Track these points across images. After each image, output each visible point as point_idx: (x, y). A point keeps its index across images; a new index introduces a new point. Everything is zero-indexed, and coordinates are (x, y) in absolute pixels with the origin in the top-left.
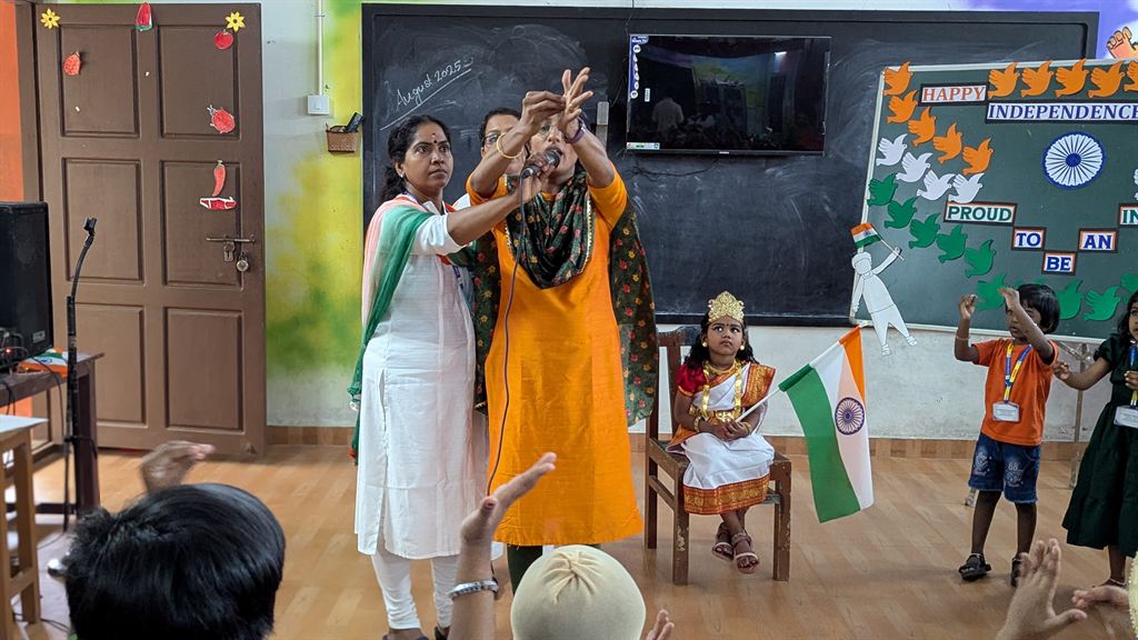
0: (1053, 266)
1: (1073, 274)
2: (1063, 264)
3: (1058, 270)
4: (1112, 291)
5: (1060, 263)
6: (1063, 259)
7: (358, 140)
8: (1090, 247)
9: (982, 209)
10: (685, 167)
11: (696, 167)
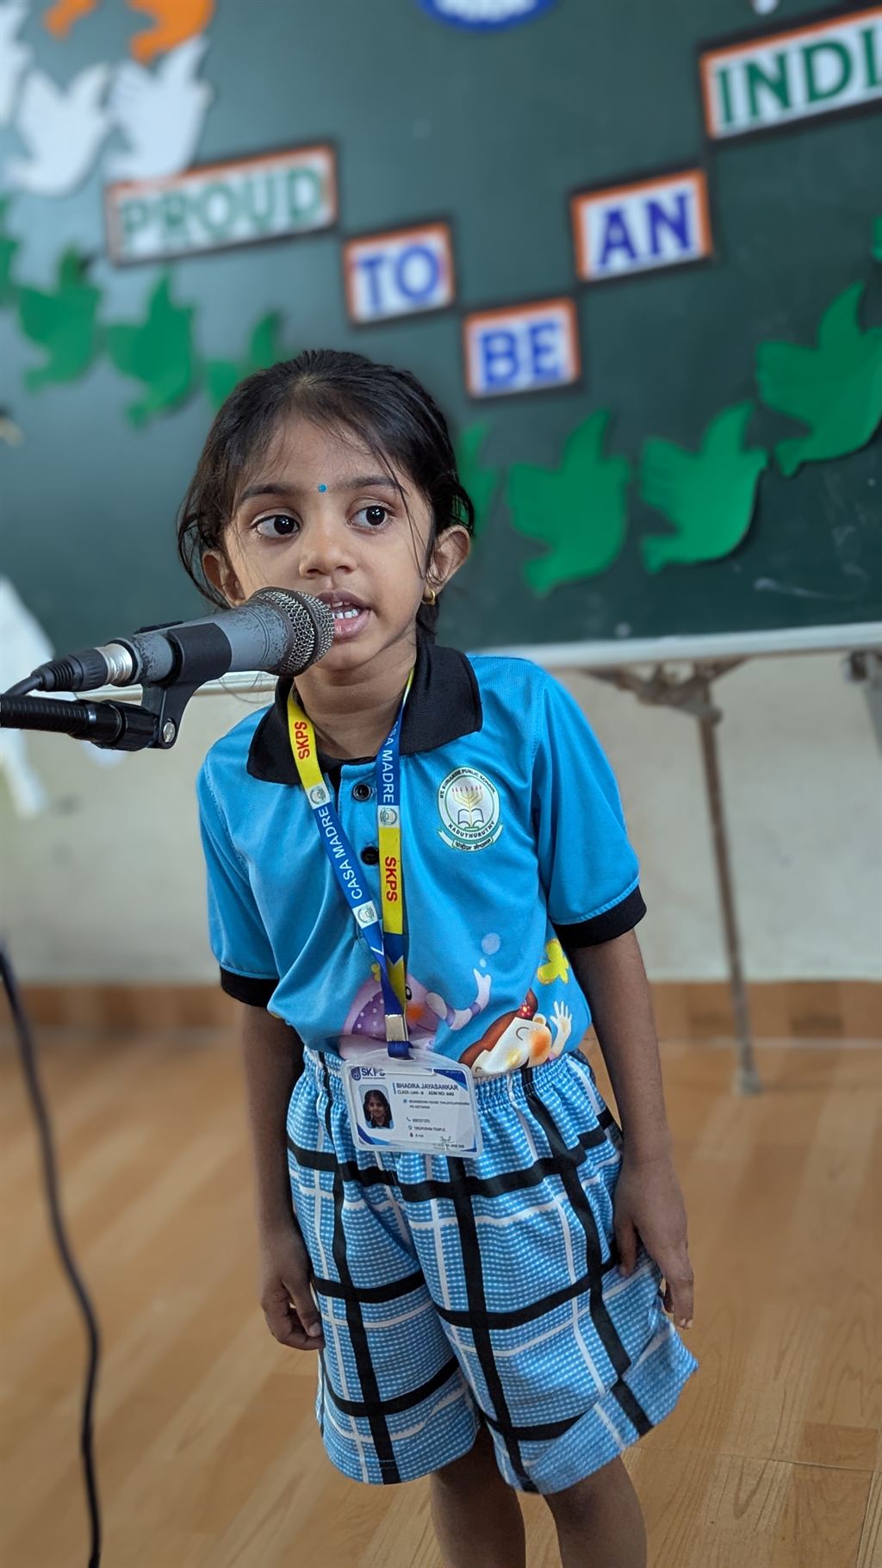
0: (501, 367)
1: (578, 387)
2: (537, 350)
3: (524, 380)
4: (728, 426)
5: (524, 351)
6: (534, 331)
8: (619, 262)
9: (226, 191)
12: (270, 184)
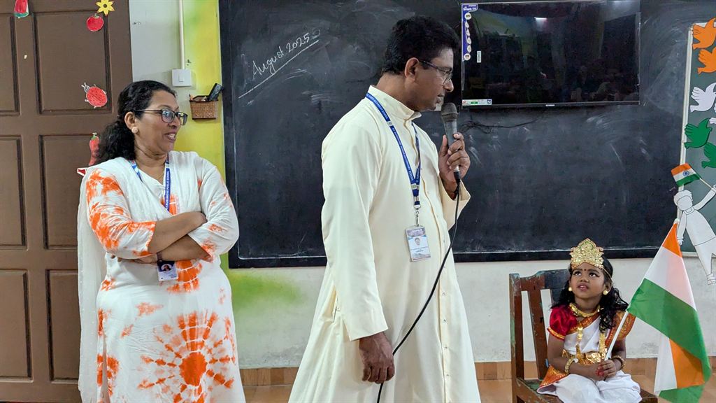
7: (218, 108)
10: (515, 120)
11: (525, 119)
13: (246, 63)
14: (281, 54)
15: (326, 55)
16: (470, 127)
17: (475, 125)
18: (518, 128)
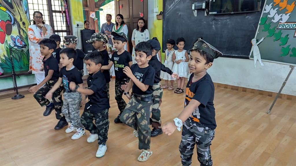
7: (161, 17)
9: (288, 25)
10: (225, 18)
11: (228, 17)
12: (292, 24)
13: (167, 6)
14: (174, 3)
15: (182, 2)
16: (213, 20)
17: (214, 19)
18: (226, 20)
